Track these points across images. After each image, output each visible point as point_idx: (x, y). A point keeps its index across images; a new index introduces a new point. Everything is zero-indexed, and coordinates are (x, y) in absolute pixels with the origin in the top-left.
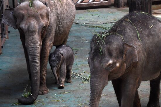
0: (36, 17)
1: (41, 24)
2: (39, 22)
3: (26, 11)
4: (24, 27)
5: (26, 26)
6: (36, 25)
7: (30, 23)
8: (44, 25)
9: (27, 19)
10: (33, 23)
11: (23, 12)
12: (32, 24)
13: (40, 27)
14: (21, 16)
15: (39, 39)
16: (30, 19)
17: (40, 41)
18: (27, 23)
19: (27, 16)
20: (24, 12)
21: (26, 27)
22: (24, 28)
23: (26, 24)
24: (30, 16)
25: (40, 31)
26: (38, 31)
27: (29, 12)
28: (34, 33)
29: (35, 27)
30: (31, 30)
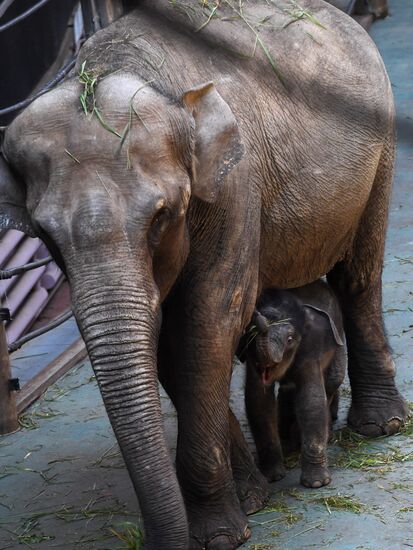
0: (113, 164)
1: (142, 199)
2: (130, 187)
3: (60, 138)
4: (57, 220)
5: (66, 212)
6: (114, 207)
7: (83, 195)
8: (160, 204)
9: (68, 179)
14: (40, 164)
15: (139, 277)
16: (83, 178)
17: (144, 284)
19: (66, 161)
20: (49, 144)
21: (68, 221)
22: (54, 224)
23: (65, 203)
24: (83, 161)
25: (141, 234)
26: (129, 236)
27: (77, 141)
28: (105, 246)
29: (110, 214)
30: (90, 232)
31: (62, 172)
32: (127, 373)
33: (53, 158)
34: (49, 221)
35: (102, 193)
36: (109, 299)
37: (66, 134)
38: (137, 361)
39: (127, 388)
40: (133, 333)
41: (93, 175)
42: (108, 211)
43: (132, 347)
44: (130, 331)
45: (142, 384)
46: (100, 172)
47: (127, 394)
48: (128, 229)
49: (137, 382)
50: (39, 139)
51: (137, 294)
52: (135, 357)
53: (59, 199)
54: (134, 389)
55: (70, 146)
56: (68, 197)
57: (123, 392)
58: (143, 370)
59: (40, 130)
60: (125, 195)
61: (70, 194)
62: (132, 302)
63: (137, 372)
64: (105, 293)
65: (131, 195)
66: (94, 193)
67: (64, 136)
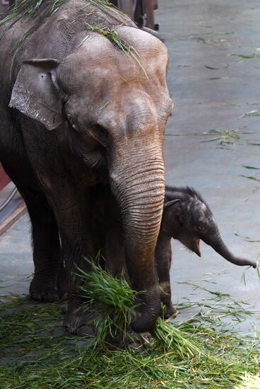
0: (146, 86)
2: (157, 96)
4: (116, 120)
7: (132, 104)
9: (120, 93)
16: (129, 92)
18: (120, 106)
19: (119, 82)
20: (106, 72)
21: (122, 121)
22: (114, 124)
23: (120, 109)
24: (129, 81)
26: (159, 128)
27: (124, 69)
29: (152, 115)
31: (116, 89)
33: (110, 80)
34: (110, 122)
37: (116, 64)
42: (150, 113)
46: (138, 88)
48: (159, 123)
50: (98, 69)
53: (115, 107)
55: (121, 72)
59: (98, 63)
60: (155, 102)
61: (122, 104)
64: (148, 164)
65: (159, 101)
67: (115, 67)
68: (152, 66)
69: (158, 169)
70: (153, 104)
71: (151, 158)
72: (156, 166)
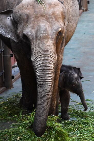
0: (47, 18)
1: (55, 27)
2: (52, 24)
3: (32, 10)
4: (31, 32)
6: (48, 29)
7: (39, 25)
8: (60, 29)
9: (34, 21)
10: (43, 25)
11: (27, 11)
12: (42, 27)
13: (54, 31)
14: (25, 17)
15: (53, 50)
16: (38, 21)
18: (34, 27)
19: (34, 16)
20: (29, 11)
21: (34, 33)
22: (30, 33)
24: (39, 16)
25: (55, 37)
26: (51, 37)
27: (37, 11)
28: (45, 39)
29: (47, 30)
30: (41, 35)
31: (32, 19)
32: (47, 75)
33: (30, 15)
34: (28, 33)
35: (44, 25)
36: (45, 54)
37: (34, 9)
38: (50, 72)
39: (46, 80)
40: (50, 64)
41: (41, 20)
42: (46, 29)
43: (49, 68)
44: (49, 63)
45: (50, 80)
46: (43, 19)
47: (45, 81)
48: (51, 35)
49: (49, 79)
50: (25, 10)
51: (52, 54)
52: (50, 71)
53: (31, 27)
54: (48, 81)
55: (35, 12)
56: (34, 26)
57: (44, 81)
58: (51, 76)
59: (26, 8)
60: (51, 26)
61: (35, 25)
62: (51, 55)
63: (49, 76)
64: (44, 52)
65: (52, 26)
66: (42, 25)
67: (33, 9)
68: (51, 11)
69: (48, 55)
70: (50, 27)
71: (45, 50)
72: (48, 54)
